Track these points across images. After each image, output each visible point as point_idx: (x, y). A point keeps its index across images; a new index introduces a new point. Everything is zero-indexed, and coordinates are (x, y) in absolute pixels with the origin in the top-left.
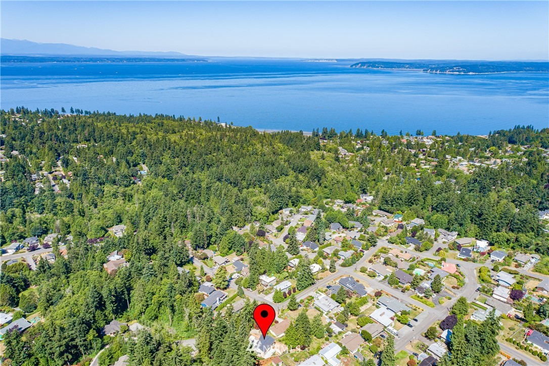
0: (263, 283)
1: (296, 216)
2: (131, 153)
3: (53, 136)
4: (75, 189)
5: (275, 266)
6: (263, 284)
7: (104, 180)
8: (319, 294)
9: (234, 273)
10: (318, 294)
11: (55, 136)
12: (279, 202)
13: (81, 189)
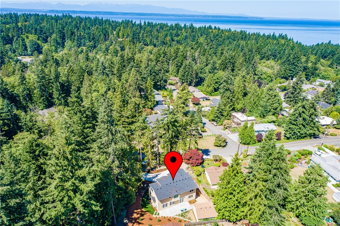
0: (235, 120)
1: (307, 85)
2: (177, 35)
3: (139, 26)
4: (126, 44)
5: (261, 108)
6: (234, 122)
7: (149, 43)
8: (324, 151)
9: (206, 106)
10: (321, 151)
11: (140, 27)
12: (290, 71)
13: (130, 44)
